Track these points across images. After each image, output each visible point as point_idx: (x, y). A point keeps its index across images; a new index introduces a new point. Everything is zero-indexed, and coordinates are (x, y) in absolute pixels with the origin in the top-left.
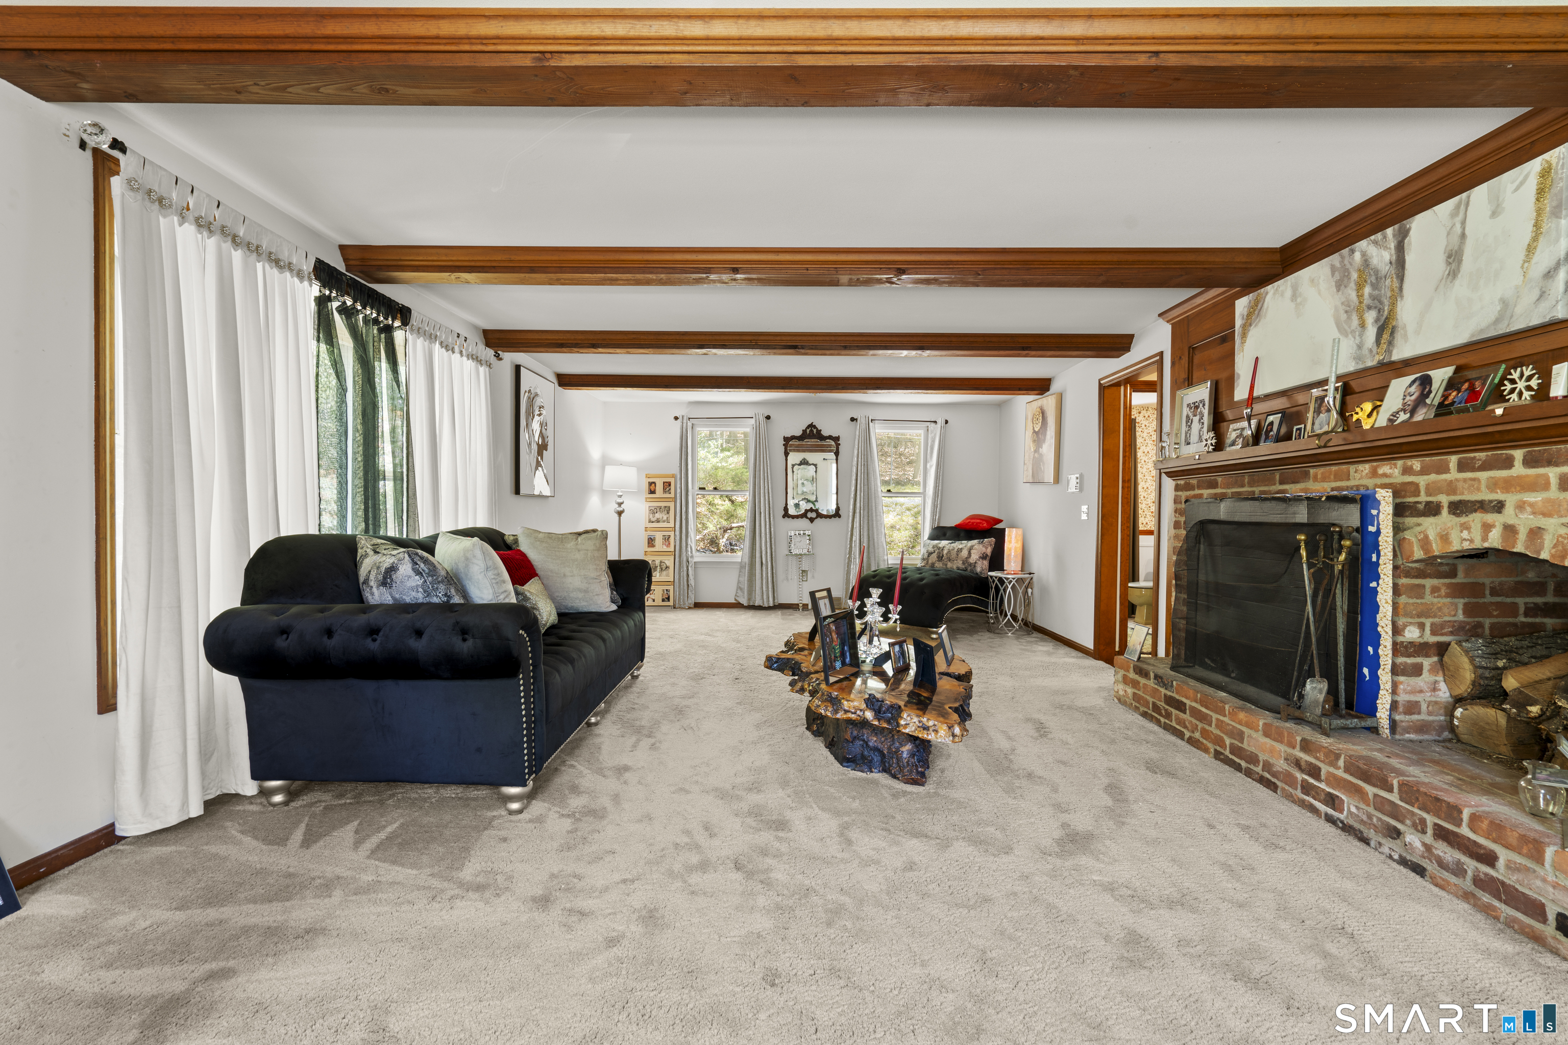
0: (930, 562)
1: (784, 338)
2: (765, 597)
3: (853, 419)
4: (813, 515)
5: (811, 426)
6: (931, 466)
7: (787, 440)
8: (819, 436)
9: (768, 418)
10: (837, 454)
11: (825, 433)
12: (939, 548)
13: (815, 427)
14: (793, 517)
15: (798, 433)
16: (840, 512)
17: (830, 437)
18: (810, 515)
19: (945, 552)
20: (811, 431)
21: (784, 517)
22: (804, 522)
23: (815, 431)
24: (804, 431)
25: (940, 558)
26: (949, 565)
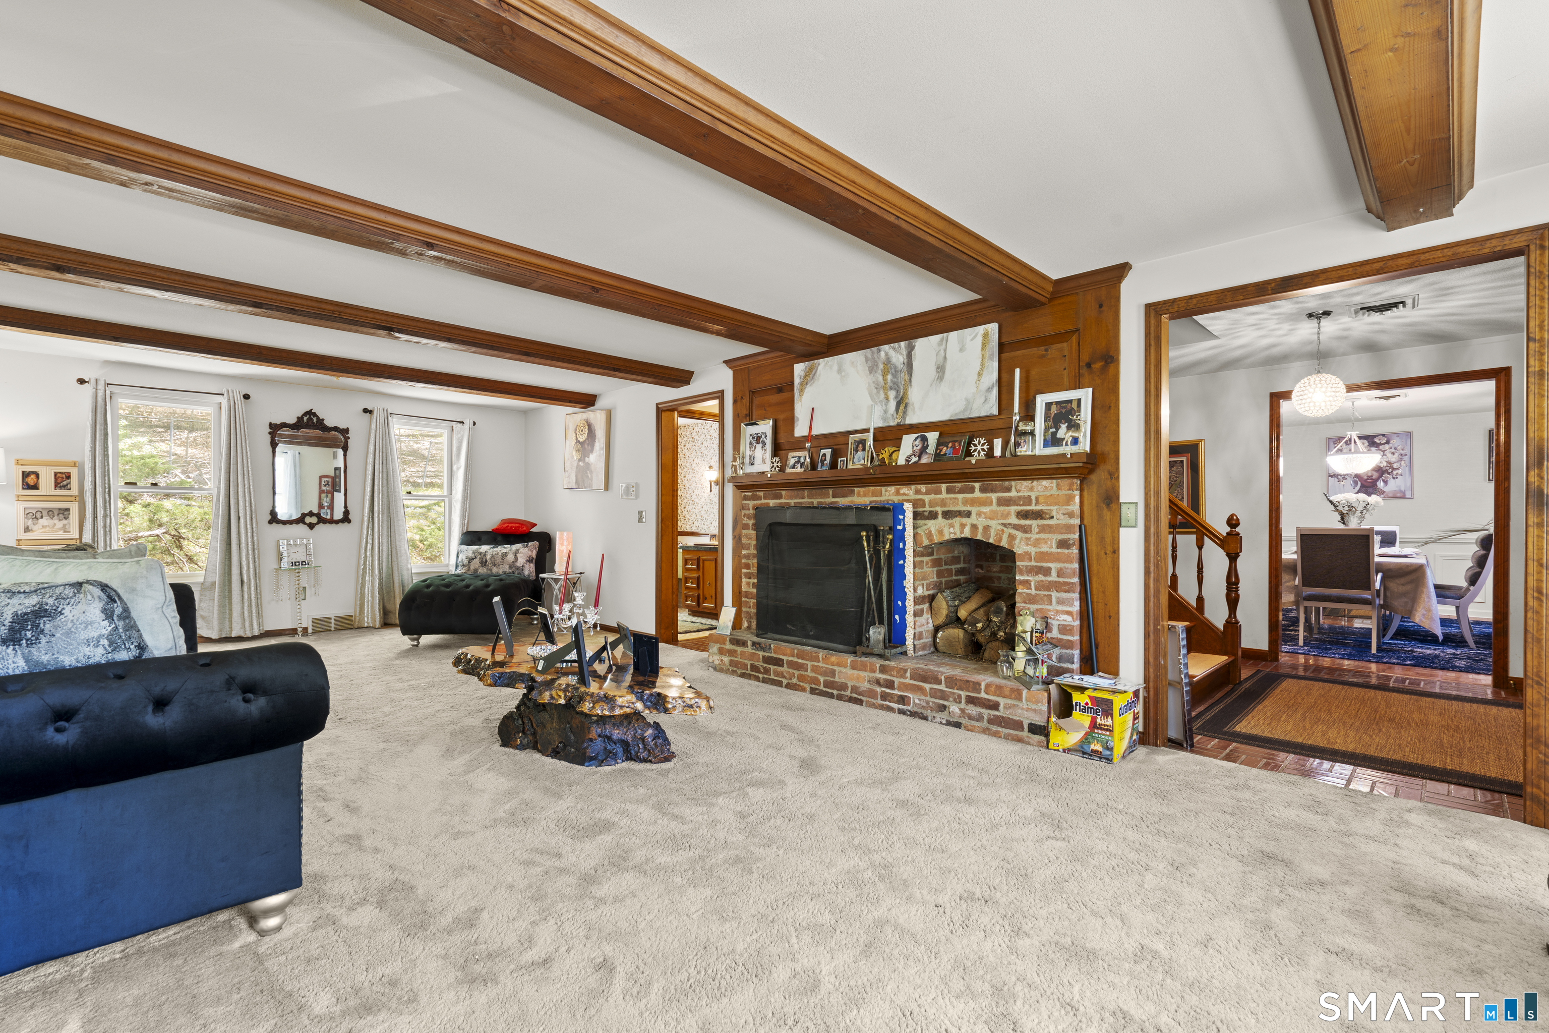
0: (472, 568)
1: (377, 317)
2: (247, 624)
3: (366, 411)
4: (314, 520)
5: (310, 413)
6: (458, 469)
7: (275, 428)
8: (320, 425)
9: (247, 397)
10: (345, 449)
11: (329, 423)
12: (481, 553)
13: (315, 415)
14: (284, 523)
15: (292, 420)
16: (350, 517)
17: (336, 429)
18: (308, 520)
19: (488, 557)
20: (310, 419)
21: (270, 522)
22: (301, 529)
23: (315, 419)
24: (300, 419)
25: (484, 563)
26: (495, 570)
